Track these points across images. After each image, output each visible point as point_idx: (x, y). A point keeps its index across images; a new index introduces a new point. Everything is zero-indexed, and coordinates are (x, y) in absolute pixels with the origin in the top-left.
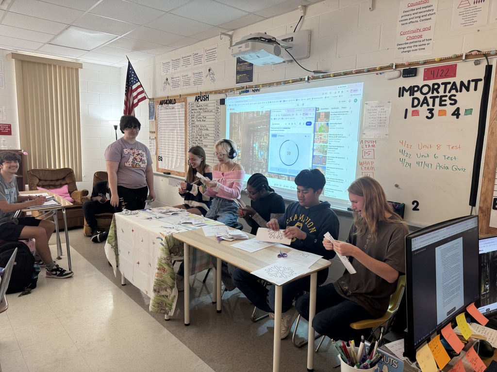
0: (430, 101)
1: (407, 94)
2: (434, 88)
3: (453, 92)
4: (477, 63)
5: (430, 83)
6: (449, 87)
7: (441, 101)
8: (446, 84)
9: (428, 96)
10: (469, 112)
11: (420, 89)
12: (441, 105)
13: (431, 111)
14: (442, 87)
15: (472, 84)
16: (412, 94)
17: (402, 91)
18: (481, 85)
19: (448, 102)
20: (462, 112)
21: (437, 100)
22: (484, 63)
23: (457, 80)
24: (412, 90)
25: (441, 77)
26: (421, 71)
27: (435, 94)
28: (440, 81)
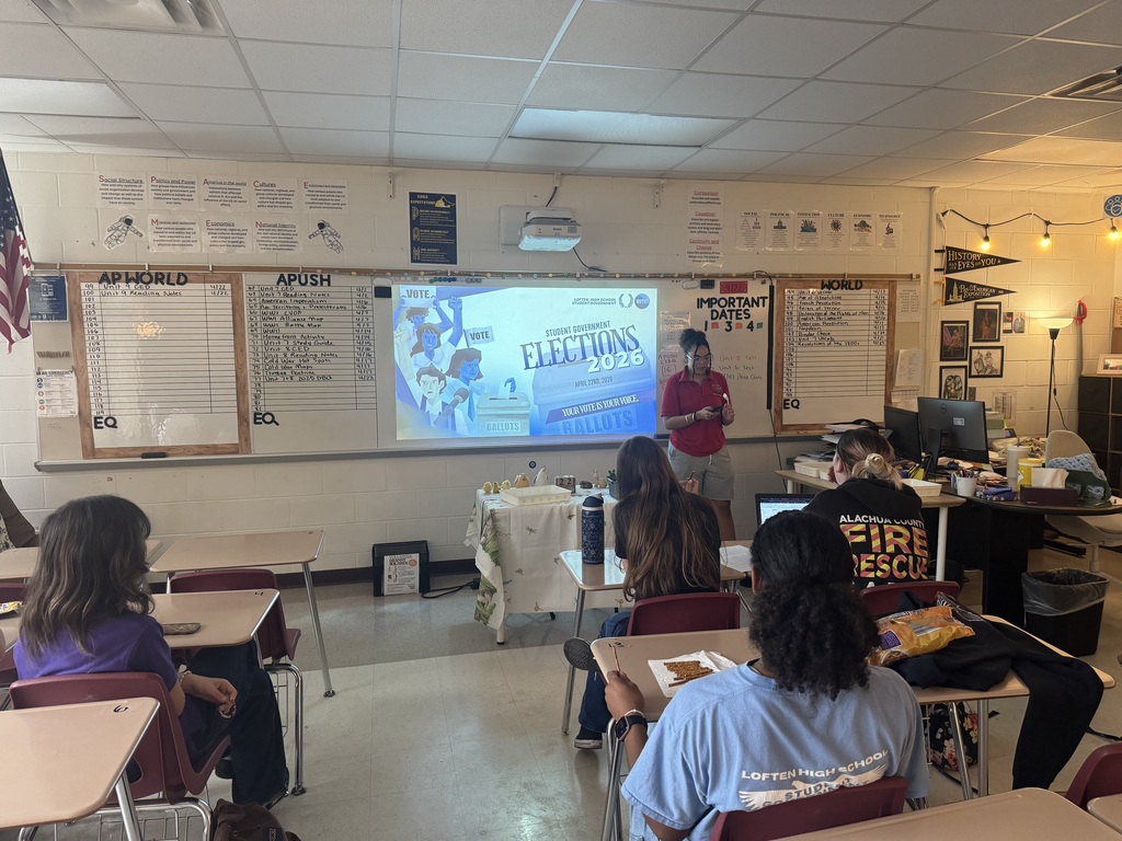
0: (728, 314)
1: (705, 306)
2: (730, 302)
3: (747, 307)
4: (764, 283)
5: (727, 296)
6: (743, 301)
7: (737, 314)
8: (740, 299)
9: (727, 308)
10: (760, 325)
11: (718, 302)
12: (737, 318)
13: (729, 323)
14: (737, 301)
15: (761, 301)
16: (710, 306)
17: (700, 302)
18: (767, 301)
19: (743, 316)
20: (755, 325)
21: (734, 313)
22: (768, 284)
23: (749, 295)
24: (710, 302)
25: (735, 292)
26: (717, 283)
27: (732, 308)
28: (735, 295)
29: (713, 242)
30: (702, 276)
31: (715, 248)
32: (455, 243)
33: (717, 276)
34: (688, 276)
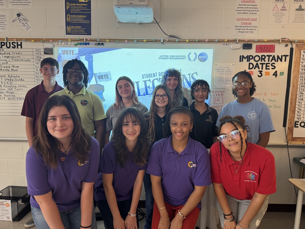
0: (260, 66)
1: (245, 60)
2: (262, 58)
3: (273, 61)
5: (260, 54)
6: (271, 58)
7: (267, 66)
8: (269, 56)
9: (259, 62)
10: (282, 74)
11: (254, 58)
12: (266, 69)
13: (261, 72)
14: (267, 58)
16: (248, 60)
17: (242, 58)
18: (288, 58)
19: (271, 67)
20: (278, 73)
21: (264, 66)
22: (290, 46)
26: (254, 46)
27: (263, 62)
29: (253, 20)
30: (243, 41)
31: (254, 23)
32: (90, 22)
33: (254, 41)
34: (234, 41)
